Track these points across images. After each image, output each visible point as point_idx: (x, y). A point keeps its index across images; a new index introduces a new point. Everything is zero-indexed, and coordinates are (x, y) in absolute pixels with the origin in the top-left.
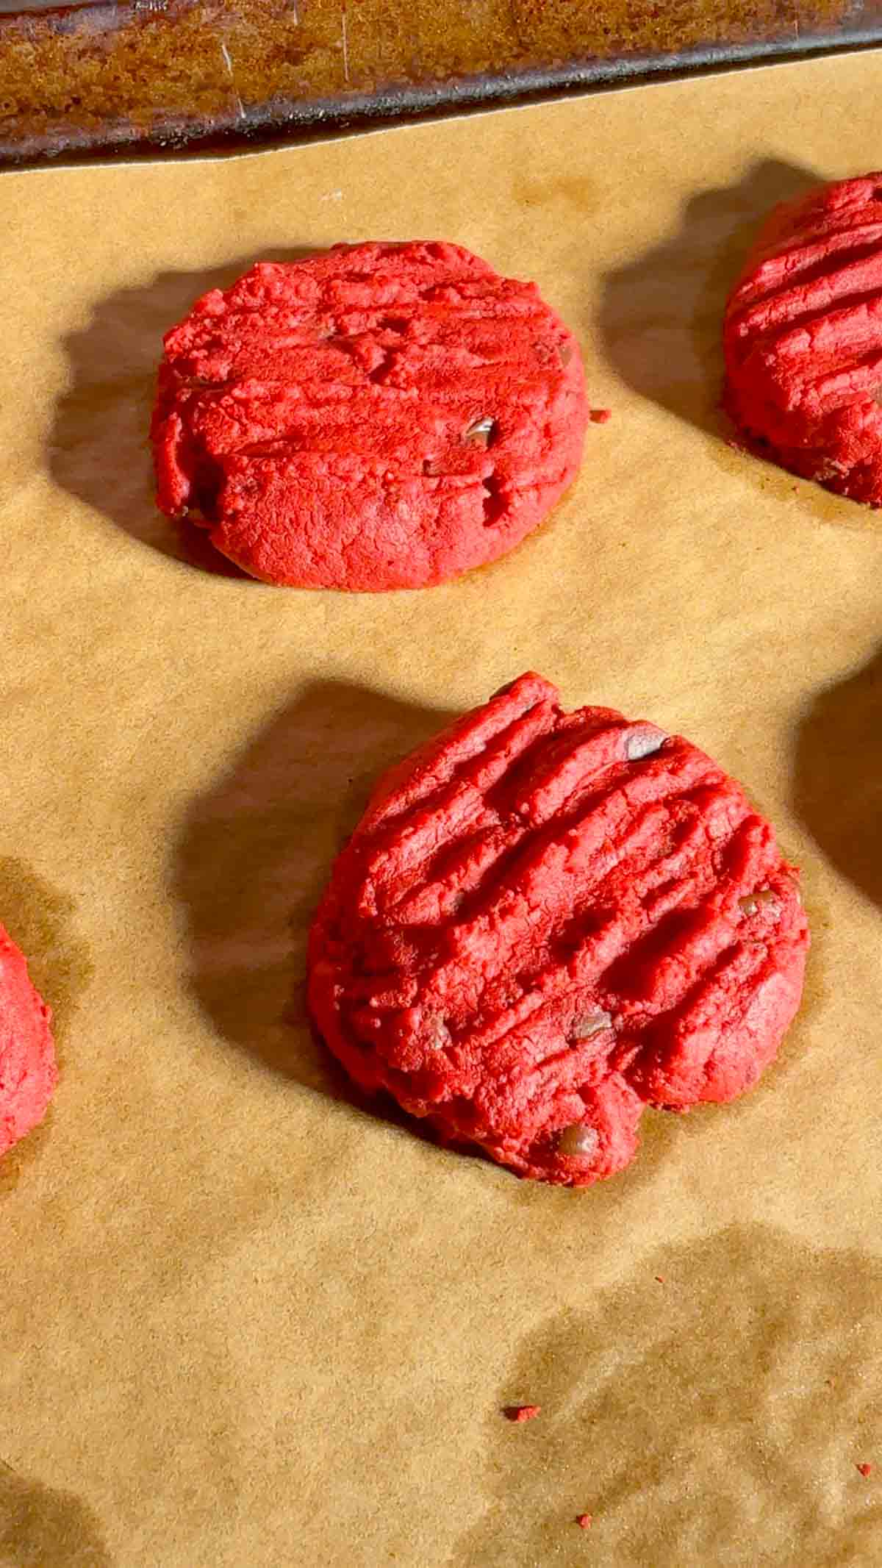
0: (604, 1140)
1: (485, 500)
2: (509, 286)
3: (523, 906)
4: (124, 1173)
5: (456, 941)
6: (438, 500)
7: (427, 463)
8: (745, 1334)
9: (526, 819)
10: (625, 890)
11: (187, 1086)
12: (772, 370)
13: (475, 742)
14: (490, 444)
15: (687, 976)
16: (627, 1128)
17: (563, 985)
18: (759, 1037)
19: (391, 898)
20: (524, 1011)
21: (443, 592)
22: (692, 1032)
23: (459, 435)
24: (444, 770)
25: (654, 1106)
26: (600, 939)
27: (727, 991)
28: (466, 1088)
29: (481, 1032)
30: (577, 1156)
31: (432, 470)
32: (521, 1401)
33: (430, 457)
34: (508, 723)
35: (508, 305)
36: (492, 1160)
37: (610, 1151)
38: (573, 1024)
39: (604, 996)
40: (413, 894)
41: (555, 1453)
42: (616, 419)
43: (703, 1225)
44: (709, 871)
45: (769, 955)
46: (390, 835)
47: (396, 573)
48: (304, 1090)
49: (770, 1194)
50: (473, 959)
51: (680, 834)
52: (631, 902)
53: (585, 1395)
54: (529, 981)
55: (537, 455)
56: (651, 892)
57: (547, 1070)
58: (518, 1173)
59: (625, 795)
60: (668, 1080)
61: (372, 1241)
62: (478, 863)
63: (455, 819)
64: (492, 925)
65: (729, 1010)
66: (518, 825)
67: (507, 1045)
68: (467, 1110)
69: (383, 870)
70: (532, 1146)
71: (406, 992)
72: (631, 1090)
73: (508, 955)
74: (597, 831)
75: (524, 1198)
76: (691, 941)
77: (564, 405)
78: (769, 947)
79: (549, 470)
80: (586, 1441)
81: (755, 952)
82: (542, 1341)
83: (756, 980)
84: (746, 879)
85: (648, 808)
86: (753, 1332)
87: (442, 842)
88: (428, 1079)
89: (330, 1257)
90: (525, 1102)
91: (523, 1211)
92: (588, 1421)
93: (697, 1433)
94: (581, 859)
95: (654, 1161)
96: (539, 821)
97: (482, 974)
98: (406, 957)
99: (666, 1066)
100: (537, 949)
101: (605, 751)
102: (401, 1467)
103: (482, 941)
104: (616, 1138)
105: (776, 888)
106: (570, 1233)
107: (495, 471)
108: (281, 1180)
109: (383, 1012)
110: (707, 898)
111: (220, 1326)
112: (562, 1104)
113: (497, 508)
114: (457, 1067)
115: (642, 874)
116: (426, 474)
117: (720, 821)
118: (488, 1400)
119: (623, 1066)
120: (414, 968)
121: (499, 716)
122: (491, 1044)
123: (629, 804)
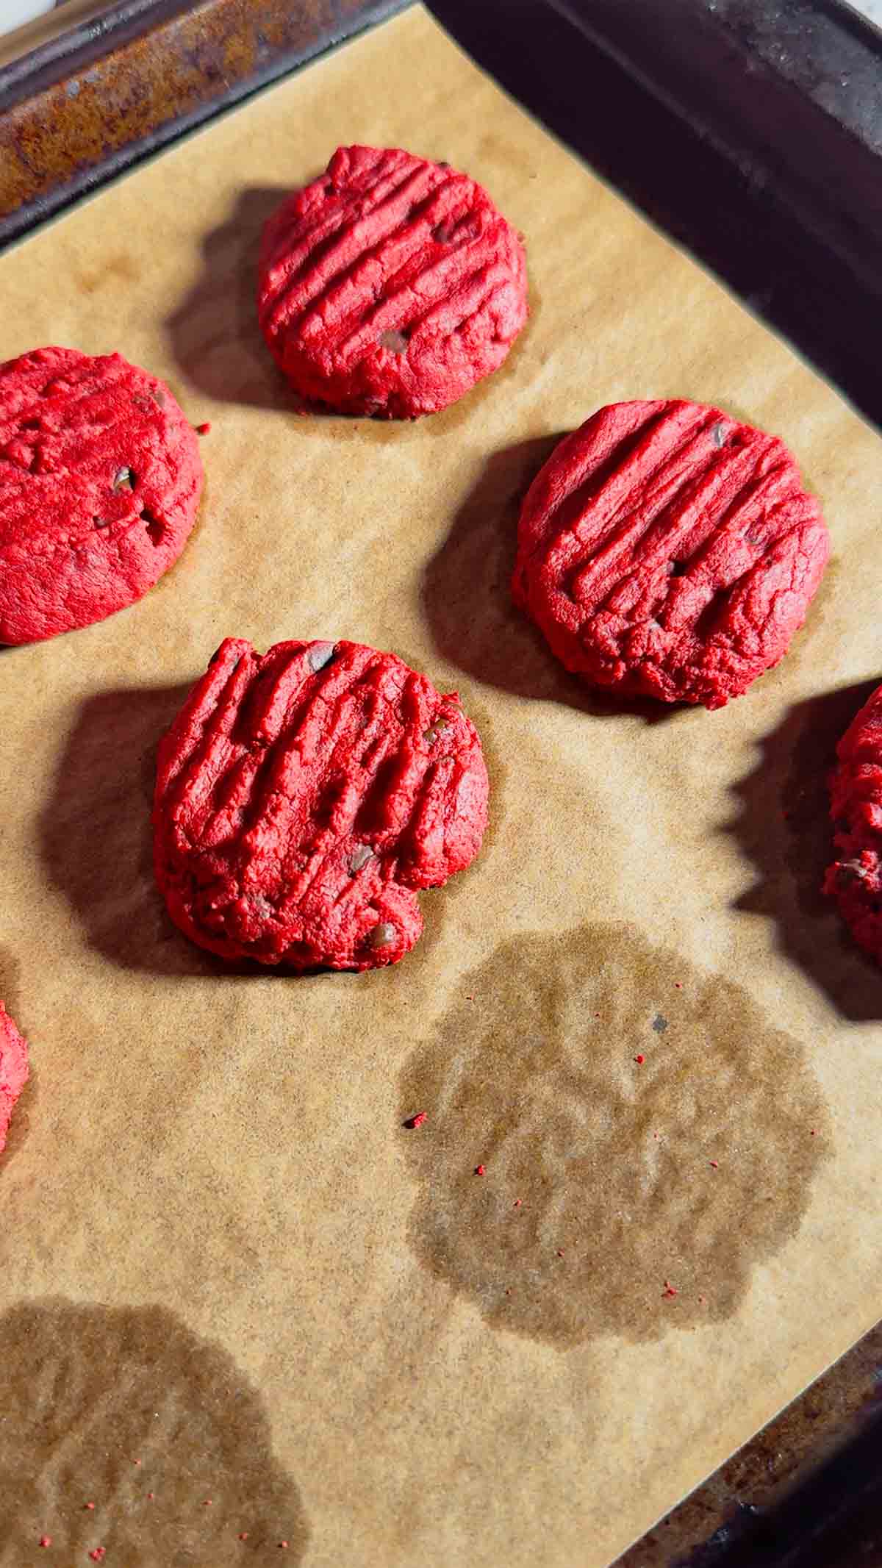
0: (399, 927)
1: (147, 529)
2: (102, 361)
3: (285, 801)
4: (99, 1086)
5: (250, 844)
6: (113, 542)
7: (95, 519)
8: (535, 1009)
9: (264, 741)
10: (347, 761)
11: (115, 1012)
12: (305, 352)
13: (209, 703)
14: (133, 487)
15: (408, 800)
16: (411, 912)
17: (332, 841)
18: (470, 819)
19: (197, 831)
20: (313, 869)
21: (149, 600)
22: (426, 836)
23: (110, 489)
24: (196, 731)
25: (424, 889)
26: (343, 801)
27: (438, 799)
28: (296, 936)
29: (291, 895)
30: (386, 946)
31: (101, 522)
32: (413, 1114)
33: (96, 513)
34: (226, 680)
35: (105, 378)
36: (334, 970)
37: (406, 932)
38: (349, 863)
39: (361, 837)
40: (210, 825)
41: (446, 1137)
42: (215, 427)
43: (484, 951)
44: (397, 724)
45: (456, 762)
46: (178, 790)
47: (108, 604)
48: (194, 979)
49: (518, 913)
50: (266, 851)
51: (368, 708)
52: (354, 767)
53: (451, 1091)
54: (309, 849)
55: (170, 481)
56: (364, 755)
57: (343, 901)
58: (355, 970)
59: (322, 698)
60: (424, 872)
61: (279, 1056)
62: (244, 786)
63: (217, 761)
64: (270, 823)
65: (444, 810)
66: (261, 748)
67: (311, 896)
68: (303, 947)
69: (183, 816)
70: (355, 951)
71: (232, 891)
72: (404, 888)
73: (288, 838)
74: (313, 730)
75: (365, 985)
76: (402, 778)
77: (173, 436)
78: (455, 757)
79: (182, 486)
80: (464, 1120)
81: (446, 766)
82: (410, 1071)
83: (453, 784)
84: (422, 719)
85: (341, 699)
86: (540, 1004)
87: (214, 780)
88: (270, 939)
89: (255, 1079)
90: (338, 928)
91: (367, 993)
92: (459, 1108)
93: (529, 1084)
94: (309, 754)
95: (436, 924)
96: (272, 739)
97: (277, 857)
98: (222, 869)
99: (417, 865)
100: (306, 825)
101: (297, 674)
102: (353, 1190)
103: (267, 836)
104: (406, 923)
105: (444, 716)
106: (402, 994)
107: (145, 505)
108: (203, 1045)
109: (223, 910)
110: (402, 743)
111: (203, 1156)
112: (362, 918)
113: (158, 531)
114: (285, 924)
115: (354, 746)
116: (98, 527)
117: (391, 688)
118: (391, 1122)
119: (392, 876)
120: (231, 872)
121: (217, 679)
122: (300, 901)
123: (326, 703)
